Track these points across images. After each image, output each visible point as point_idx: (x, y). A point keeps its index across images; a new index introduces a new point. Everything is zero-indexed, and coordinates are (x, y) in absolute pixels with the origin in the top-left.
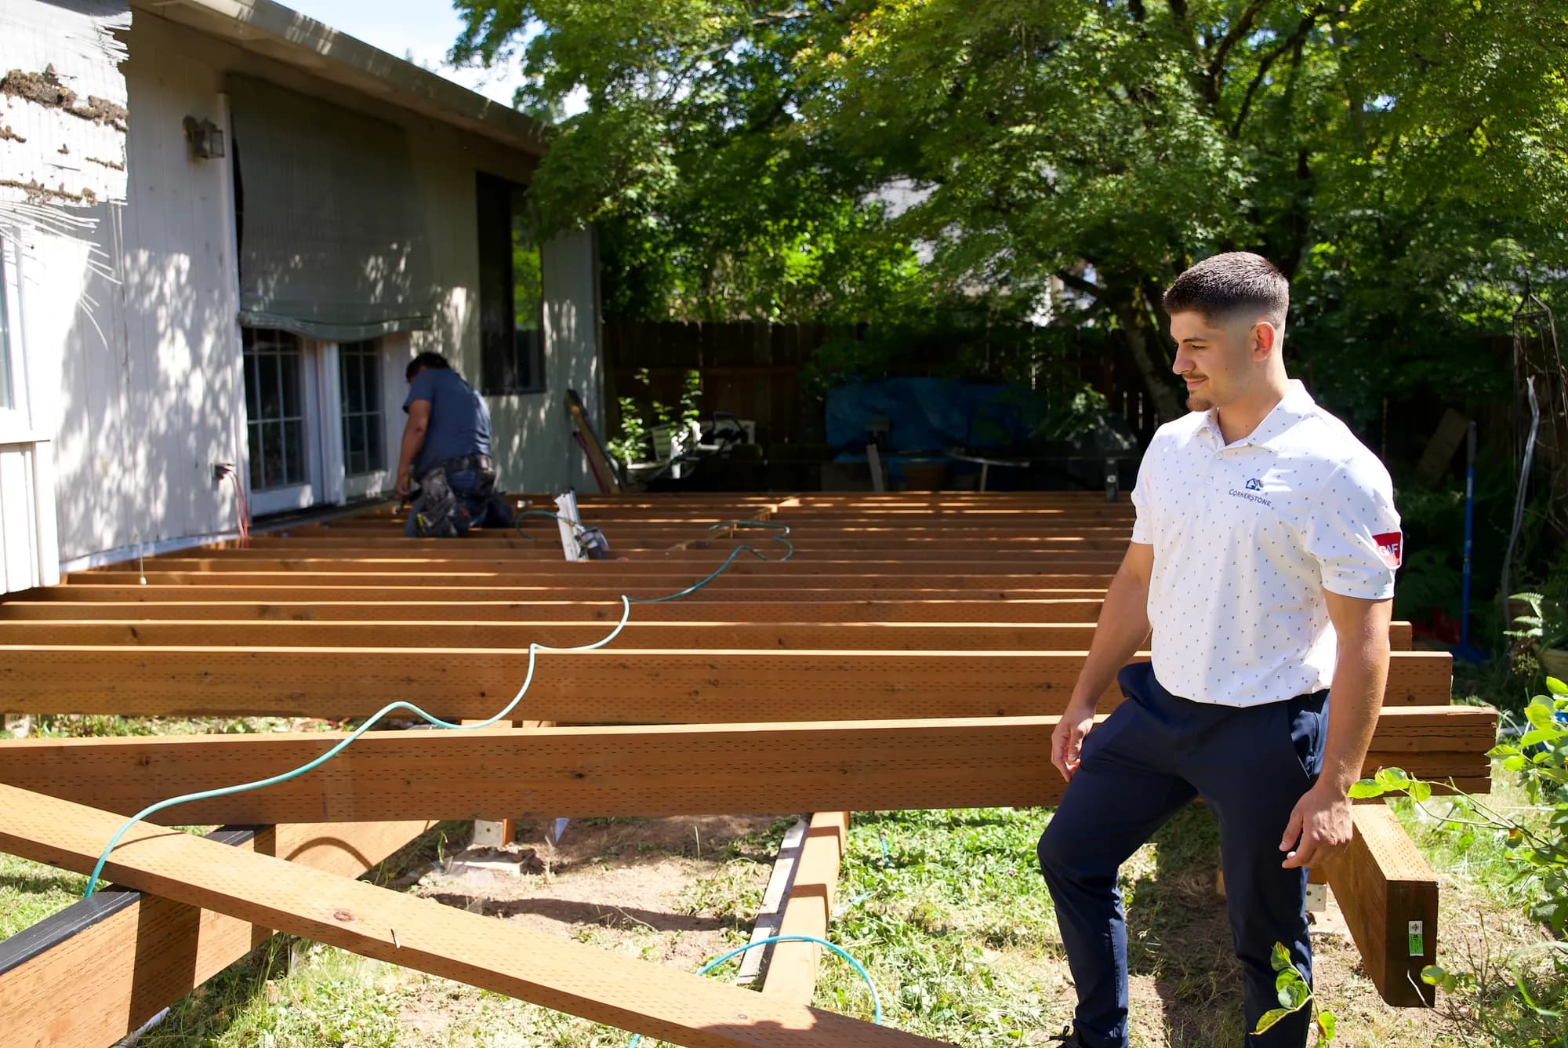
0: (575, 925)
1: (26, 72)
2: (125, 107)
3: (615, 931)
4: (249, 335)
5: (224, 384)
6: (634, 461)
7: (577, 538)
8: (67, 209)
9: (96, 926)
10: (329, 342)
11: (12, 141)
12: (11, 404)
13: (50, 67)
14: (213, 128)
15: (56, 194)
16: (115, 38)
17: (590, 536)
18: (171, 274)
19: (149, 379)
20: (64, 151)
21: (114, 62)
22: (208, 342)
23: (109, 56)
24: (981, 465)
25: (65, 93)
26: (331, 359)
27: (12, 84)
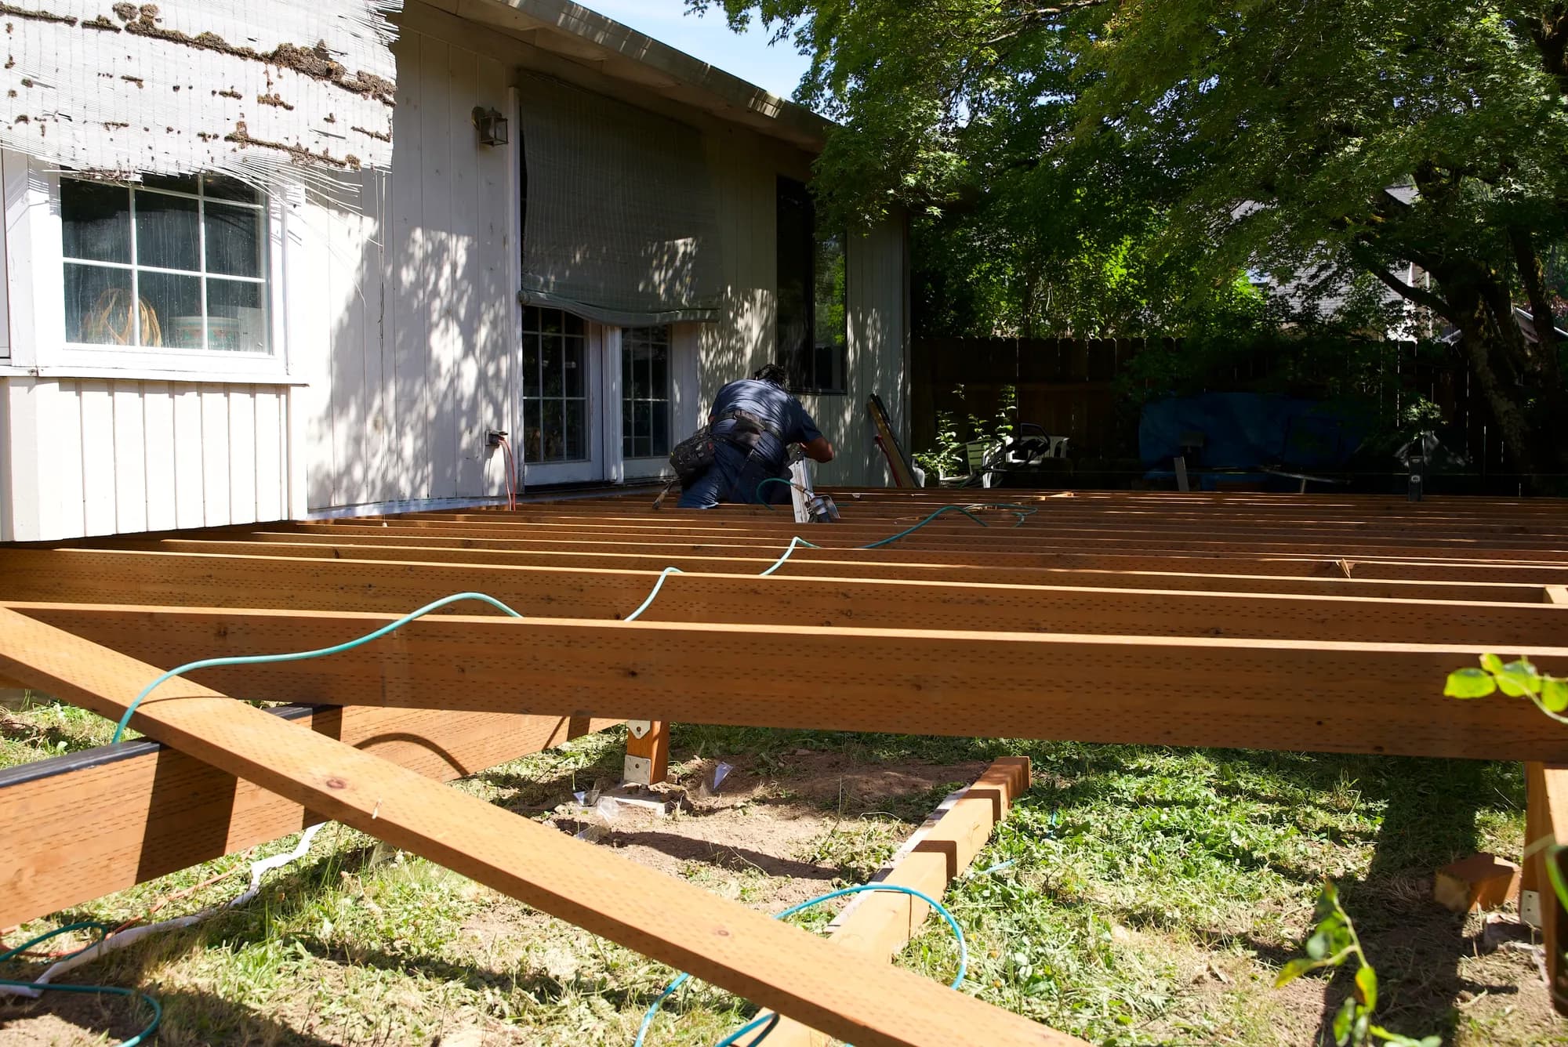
0: (687, 862)
1: (297, 46)
2: (393, 83)
4: (533, 317)
6: (947, 475)
7: (807, 504)
8: (331, 173)
10: (613, 327)
11: (280, 108)
12: (271, 351)
13: (322, 43)
14: (500, 119)
15: (320, 158)
16: (387, 20)
17: (819, 502)
20: (330, 119)
21: (385, 42)
23: (381, 36)
24: (1299, 480)
25: (333, 66)
26: (615, 344)
27: (283, 57)
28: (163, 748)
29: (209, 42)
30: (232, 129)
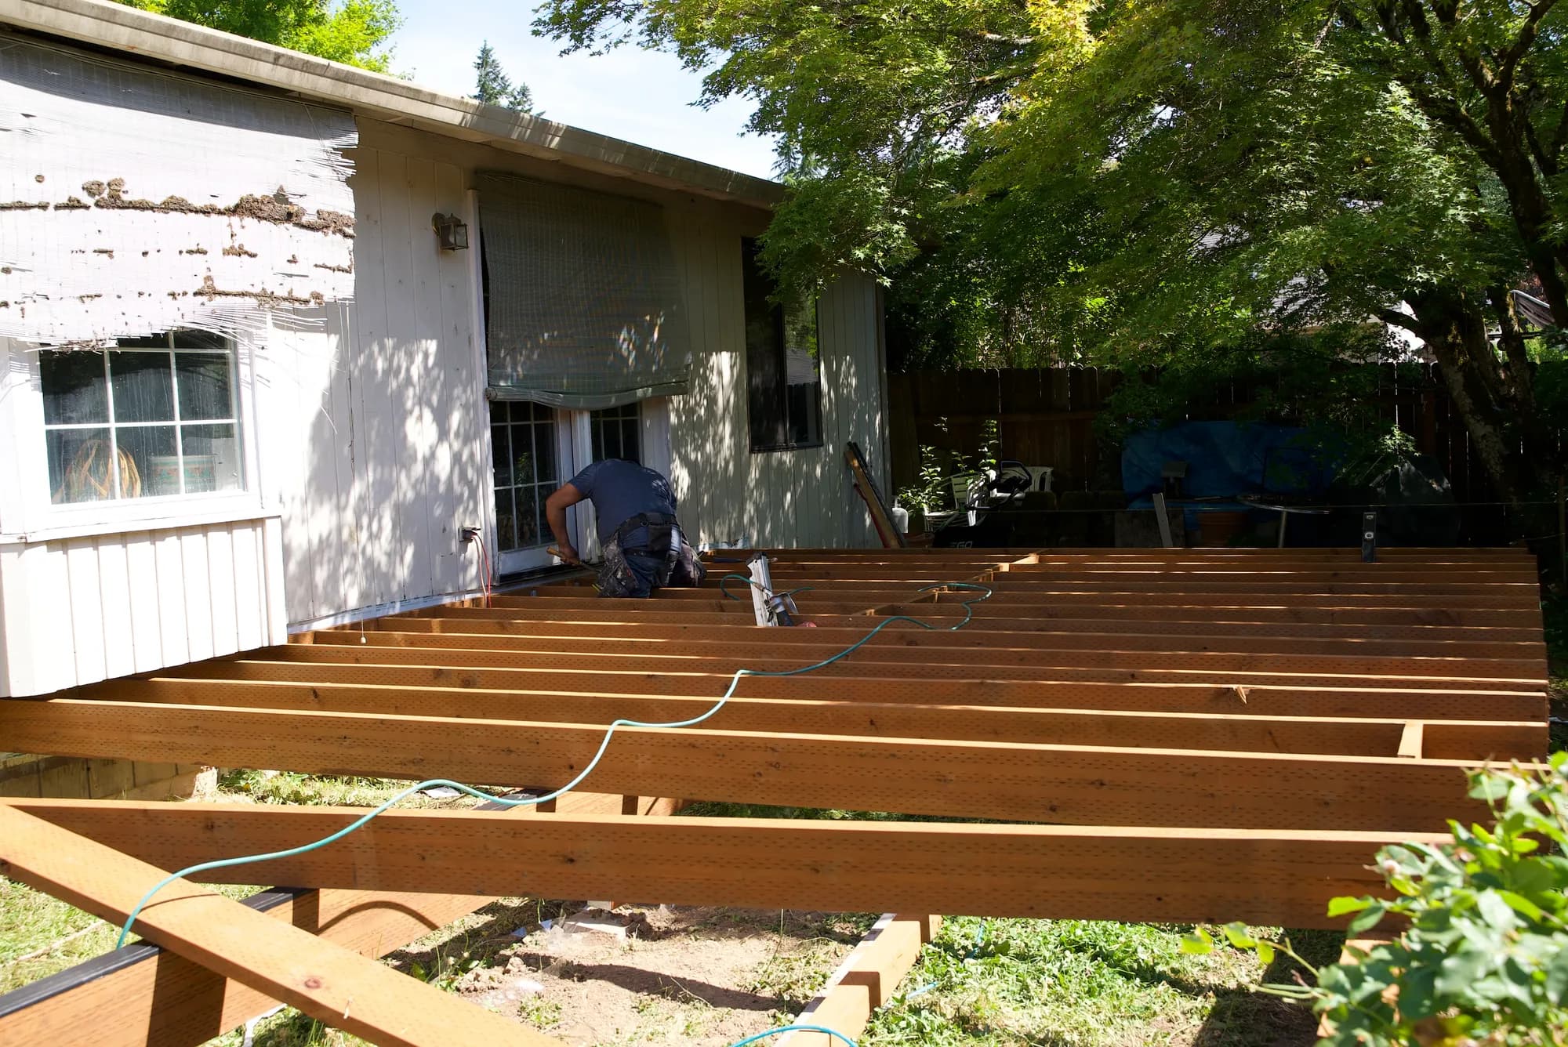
0: (640, 994)
1: (258, 196)
2: (352, 216)
3: (674, 1004)
4: (498, 410)
5: (472, 455)
6: (932, 510)
7: (767, 602)
8: (295, 311)
9: (108, 977)
10: (581, 411)
11: (245, 257)
12: (245, 487)
13: (281, 189)
14: (459, 224)
15: (285, 299)
16: (343, 157)
17: (777, 601)
18: (419, 358)
19: (397, 452)
20: (293, 260)
21: (343, 178)
22: (456, 418)
23: (338, 172)
24: (1280, 512)
25: (294, 209)
26: (583, 427)
27: (245, 208)
28: (162, 951)
29: (175, 205)
30: (199, 284)
